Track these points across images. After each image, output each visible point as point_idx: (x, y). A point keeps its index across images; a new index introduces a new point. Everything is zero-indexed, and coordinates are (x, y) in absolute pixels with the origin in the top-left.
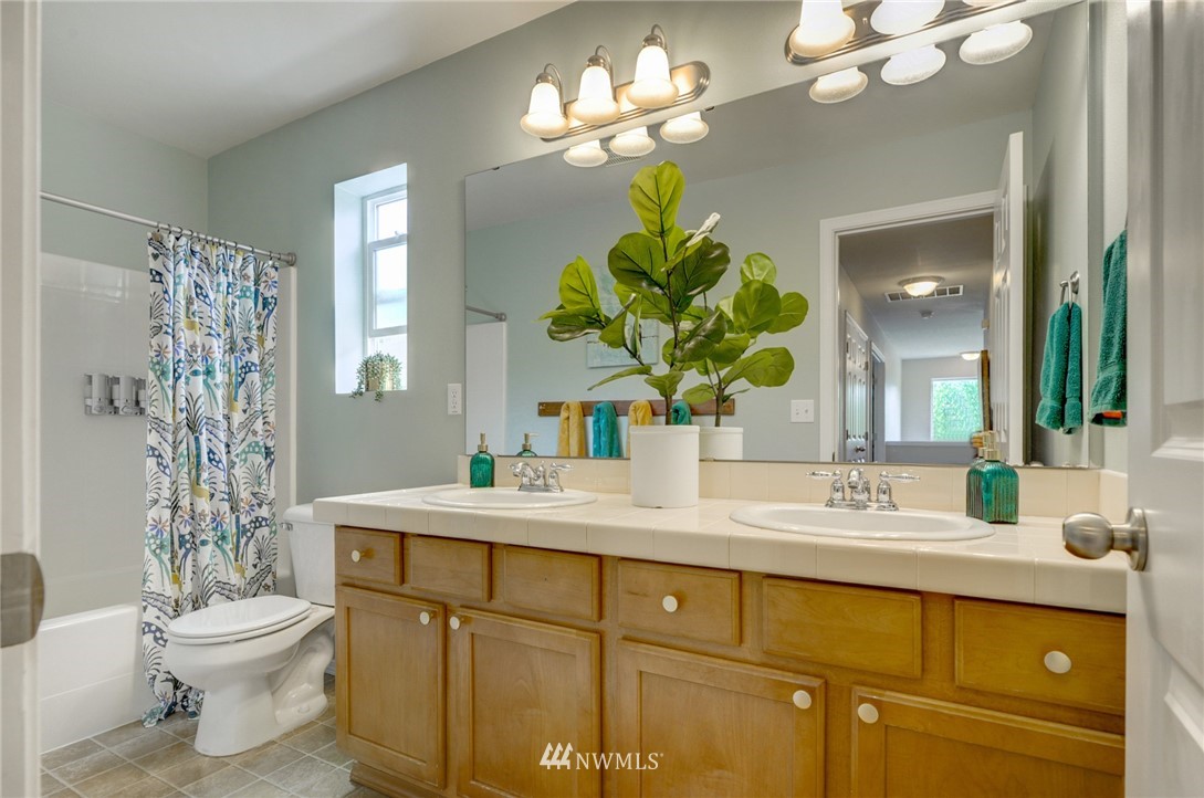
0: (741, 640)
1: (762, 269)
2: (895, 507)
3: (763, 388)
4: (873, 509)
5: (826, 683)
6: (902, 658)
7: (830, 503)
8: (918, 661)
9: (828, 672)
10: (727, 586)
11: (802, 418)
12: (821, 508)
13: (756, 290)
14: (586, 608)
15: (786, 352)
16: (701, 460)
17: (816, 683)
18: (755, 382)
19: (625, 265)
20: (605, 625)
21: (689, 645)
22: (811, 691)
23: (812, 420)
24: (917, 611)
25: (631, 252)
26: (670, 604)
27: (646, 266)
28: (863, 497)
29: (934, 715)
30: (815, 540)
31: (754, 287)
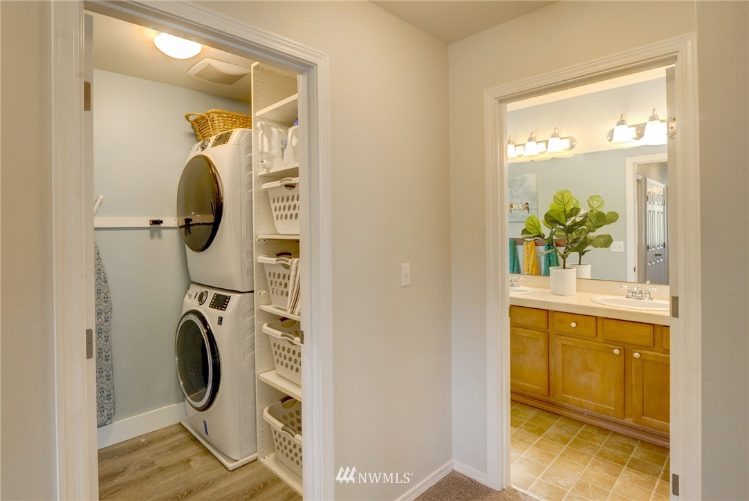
0: (597, 336)
1: (598, 201)
2: (652, 299)
3: (599, 248)
4: (646, 300)
5: (624, 348)
6: (647, 341)
7: (627, 297)
8: (652, 343)
9: (625, 346)
10: (592, 320)
11: (617, 250)
12: (624, 298)
13: (596, 213)
14: (543, 325)
15: (610, 236)
16: (577, 278)
17: (621, 348)
18: (595, 246)
19: (550, 219)
20: (549, 331)
21: (579, 337)
22: (620, 350)
23: (623, 251)
24: (652, 329)
25: (552, 215)
26: (573, 325)
27: (558, 219)
28: (640, 295)
29: (657, 356)
30: (620, 309)
31: (594, 212)
